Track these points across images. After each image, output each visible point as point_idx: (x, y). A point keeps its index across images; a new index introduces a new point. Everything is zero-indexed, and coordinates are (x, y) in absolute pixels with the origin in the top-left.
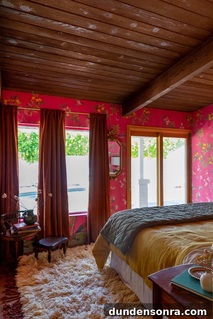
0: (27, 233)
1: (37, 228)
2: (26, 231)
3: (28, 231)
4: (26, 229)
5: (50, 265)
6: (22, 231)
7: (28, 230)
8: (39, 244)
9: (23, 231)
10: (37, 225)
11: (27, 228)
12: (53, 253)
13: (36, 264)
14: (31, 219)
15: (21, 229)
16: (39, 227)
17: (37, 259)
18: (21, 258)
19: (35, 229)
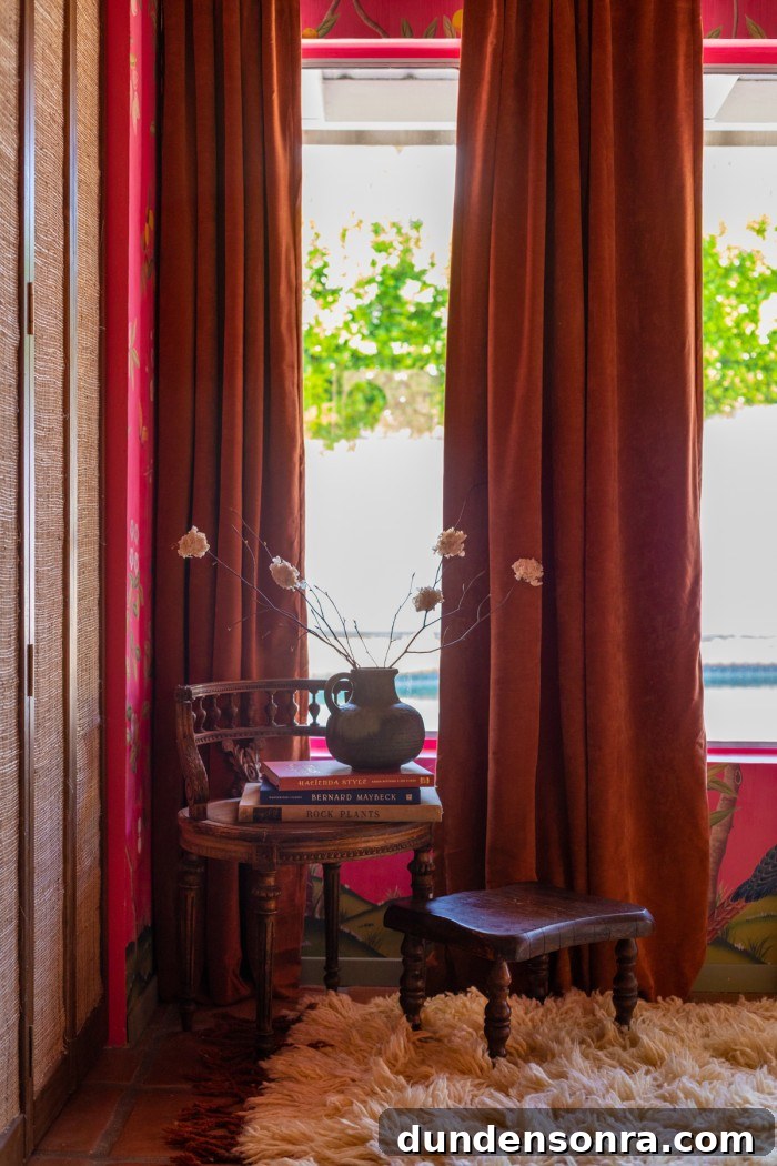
0: (347, 823)
1: (417, 800)
2: (336, 810)
3: (353, 809)
4: (339, 792)
5: (495, 1072)
6: (313, 808)
7: (354, 802)
8: (429, 915)
9: (320, 808)
10: (418, 776)
11: (345, 791)
12: (541, 1011)
13: (401, 1054)
14: (373, 726)
15: (304, 792)
16: (430, 794)
17: (416, 1027)
18: (312, 1006)
19: (401, 801)
